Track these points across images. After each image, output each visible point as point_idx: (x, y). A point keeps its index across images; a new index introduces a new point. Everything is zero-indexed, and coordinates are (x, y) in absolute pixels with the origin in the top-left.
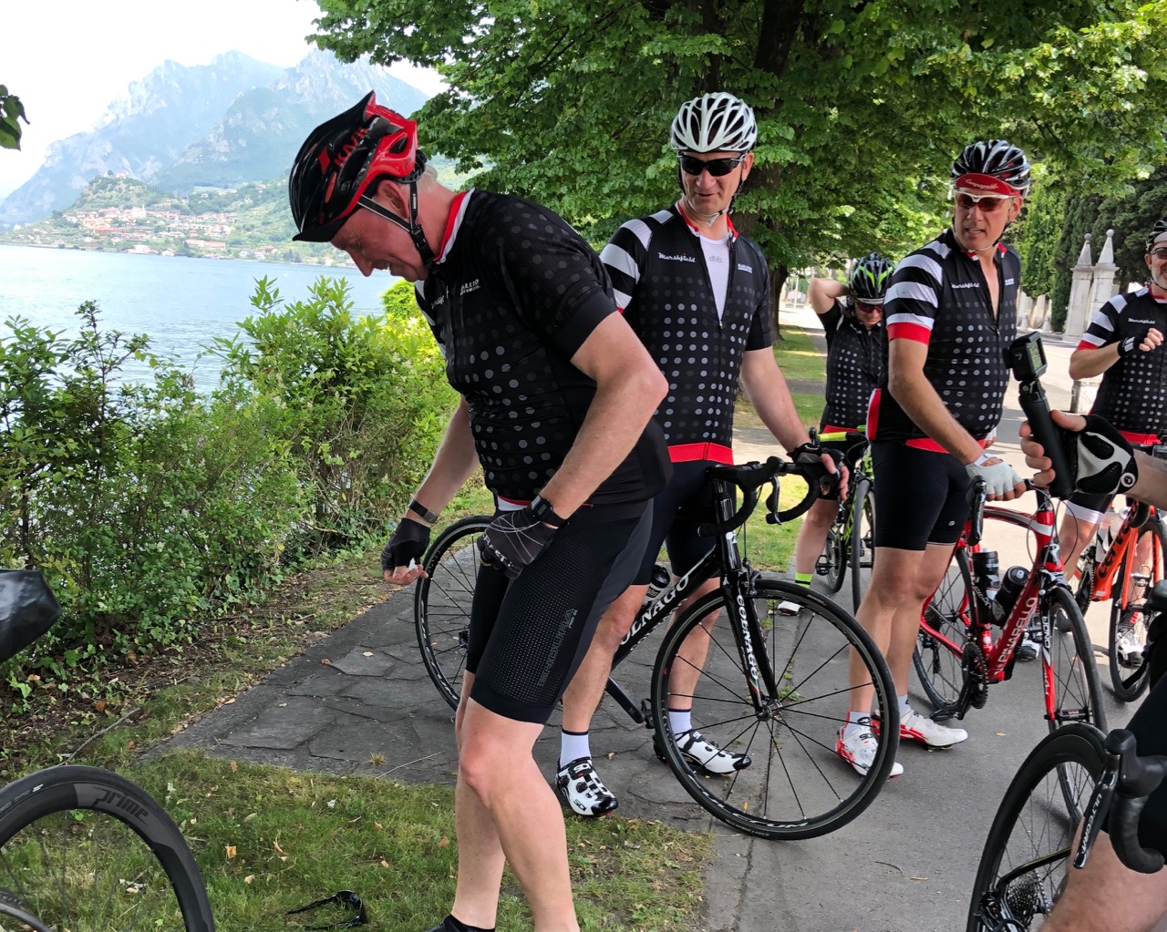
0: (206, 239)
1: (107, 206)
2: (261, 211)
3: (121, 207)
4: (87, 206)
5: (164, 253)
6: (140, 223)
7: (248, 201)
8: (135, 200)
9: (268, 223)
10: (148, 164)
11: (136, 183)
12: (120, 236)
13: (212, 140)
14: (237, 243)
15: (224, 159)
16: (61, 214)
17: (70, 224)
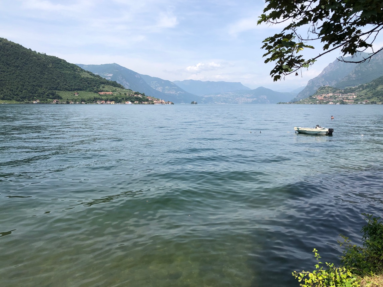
0: (348, 100)
1: (323, 93)
2: (365, 91)
3: (326, 93)
4: (318, 94)
5: (337, 104)
6: (331, 97)
7: (361, 89)
8: (330, 91)
9: (367, 94)
10: (333, 82)
11: (330, 87)
12: (325, 101)
13: (351, 75)
14: (357, 100)
15: (354, 79)
16: (311, 96)
17: (313, 98)
